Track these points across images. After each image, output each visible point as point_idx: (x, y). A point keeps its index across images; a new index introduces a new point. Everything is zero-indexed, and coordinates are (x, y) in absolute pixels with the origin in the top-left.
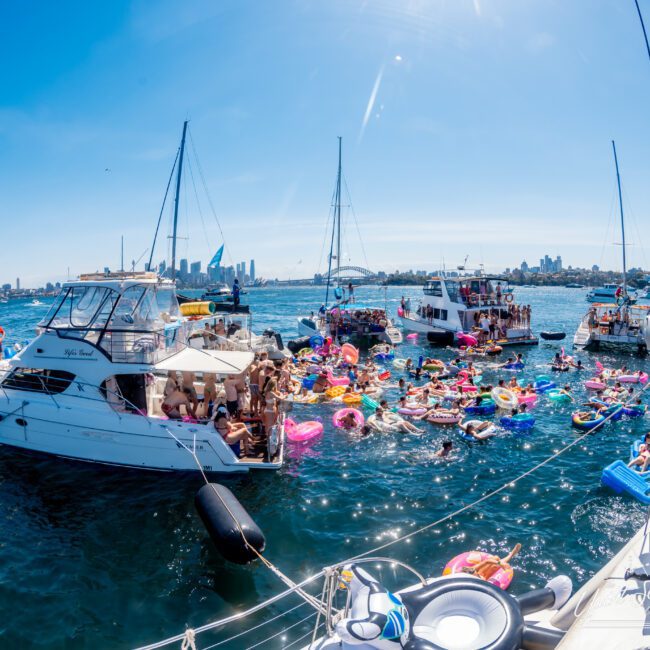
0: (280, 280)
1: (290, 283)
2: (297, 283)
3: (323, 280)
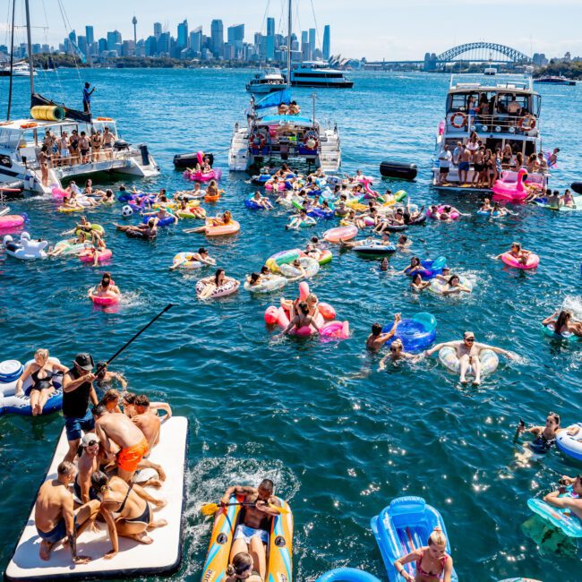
0: (368, 60)
1: (385, 66)
2: (396, 66)
3: (437, 64)
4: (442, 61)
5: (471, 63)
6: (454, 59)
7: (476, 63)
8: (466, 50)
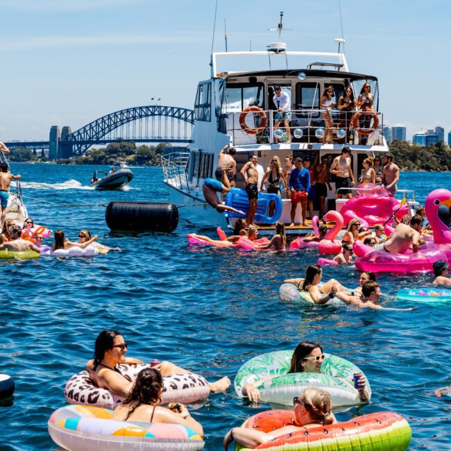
3: (75, 147)
4: (82, 143)
5: (138, 145)
6: (106, 137)
7: (149, 145)
8: (128, 120)
